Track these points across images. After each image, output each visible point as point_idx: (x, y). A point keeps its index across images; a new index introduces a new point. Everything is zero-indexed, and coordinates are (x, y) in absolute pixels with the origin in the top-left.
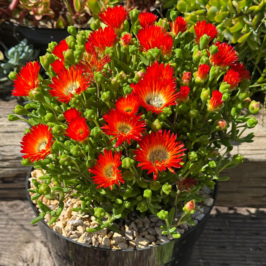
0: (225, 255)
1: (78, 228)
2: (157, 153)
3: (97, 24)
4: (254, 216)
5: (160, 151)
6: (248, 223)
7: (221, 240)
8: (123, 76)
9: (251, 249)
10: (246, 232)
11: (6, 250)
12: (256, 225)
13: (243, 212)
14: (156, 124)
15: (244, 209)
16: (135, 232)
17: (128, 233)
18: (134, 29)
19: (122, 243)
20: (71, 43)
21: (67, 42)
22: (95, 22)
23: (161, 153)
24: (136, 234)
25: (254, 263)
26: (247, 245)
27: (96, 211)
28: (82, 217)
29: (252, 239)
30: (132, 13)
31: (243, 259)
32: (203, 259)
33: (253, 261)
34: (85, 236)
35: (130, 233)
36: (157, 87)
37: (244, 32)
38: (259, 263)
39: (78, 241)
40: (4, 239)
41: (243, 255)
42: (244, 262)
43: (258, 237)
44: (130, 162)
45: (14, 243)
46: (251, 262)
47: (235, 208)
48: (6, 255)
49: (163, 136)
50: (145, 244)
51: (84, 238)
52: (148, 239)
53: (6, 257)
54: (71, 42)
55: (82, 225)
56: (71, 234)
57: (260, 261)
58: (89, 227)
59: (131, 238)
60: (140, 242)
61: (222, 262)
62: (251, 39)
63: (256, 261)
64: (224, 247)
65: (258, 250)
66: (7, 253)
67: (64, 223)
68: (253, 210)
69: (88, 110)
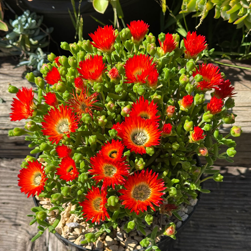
0: (213, 217)
1: (75, 229)
2: (141, 187)
3: (87, 45)
4: (243, 176)
5: (143, 186)
6: (237, 184)
7: (211, 202)
8: (111, 107)
9: (237, 211)
10: (234, 194)
11: (21, 209)
12: (245, 186)
13: (234, 172)
14: (139, 166)
15: (235, 168)
16: (125, 234)
17: (119, 235)
18: (125, 44)
19: (114, 246)
20: (62, 72)
21: (59, 69)
22: (86, 43)
23: (144, 187)
24: (126, 236)
25: (239, 225)
26: (234, 206)
27: (86, 237)
28: (79, 218)
29: (239, 201)
30: (122, 34)
31: (229, 220)
32: (193, 220)
33: (237, 222)
34: (81, 239)
35: (121, 235)
36: (141, 125)
37: (241, 14)
38: (243, 225)
39: (74, 243)
40: (19, 199)
41: (230, 217)
42: (230, 224)
43: (245, 199)
44: (115, 202)
45: (28, 202)
46: (236, 224)
47: (227, 167)
48: (21, 214)
49: (145, 176)
50: (133, 246)
51: (81, 241)
52: (136, 240)
53: (21, 217)
54: (62, 70)
55: (79, 227)
56: (69, 235)
57: (244, 223)
58: (85, 229)
59: (122, 239)
60: (129, 244)
61: (211, 224)
62: (248, 20)
63: (240, 223)
64: (213, 209)
65: (244, 212)
66: (22, 212)
67: (63, 223)
68: (243, 170)
69: (76, 155)
